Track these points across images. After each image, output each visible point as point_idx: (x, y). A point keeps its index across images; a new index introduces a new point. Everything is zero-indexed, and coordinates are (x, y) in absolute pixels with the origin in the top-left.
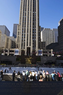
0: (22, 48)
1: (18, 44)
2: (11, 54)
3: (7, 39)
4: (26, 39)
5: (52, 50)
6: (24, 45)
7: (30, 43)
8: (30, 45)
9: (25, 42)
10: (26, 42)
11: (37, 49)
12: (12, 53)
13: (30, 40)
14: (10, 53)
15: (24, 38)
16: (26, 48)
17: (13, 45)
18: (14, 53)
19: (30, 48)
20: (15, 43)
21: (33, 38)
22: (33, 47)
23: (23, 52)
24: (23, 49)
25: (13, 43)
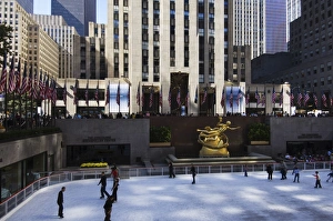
0: (145, 80)
1: (116, 56)
2: (88, 108)
3: (30, 28)
4: (164, 28)
5: (286, 87)
6: (156, 63)
7: (186, 49)
8: (186, 64)
9: (158, 44)
10: (164, 44)
11: (219, 83)
12: (93, 103)
13: (186, 33)
14: (82, 103)
15: (151, 21)
16: (169, 79)
17: (83, 62)
18: (102, 103)
19: (186, 76)
20: (93, 49)
21: (201, 24)
22: (201, 71)
23: (149, 97)
24: (150, 82)
25: (83, 49)
